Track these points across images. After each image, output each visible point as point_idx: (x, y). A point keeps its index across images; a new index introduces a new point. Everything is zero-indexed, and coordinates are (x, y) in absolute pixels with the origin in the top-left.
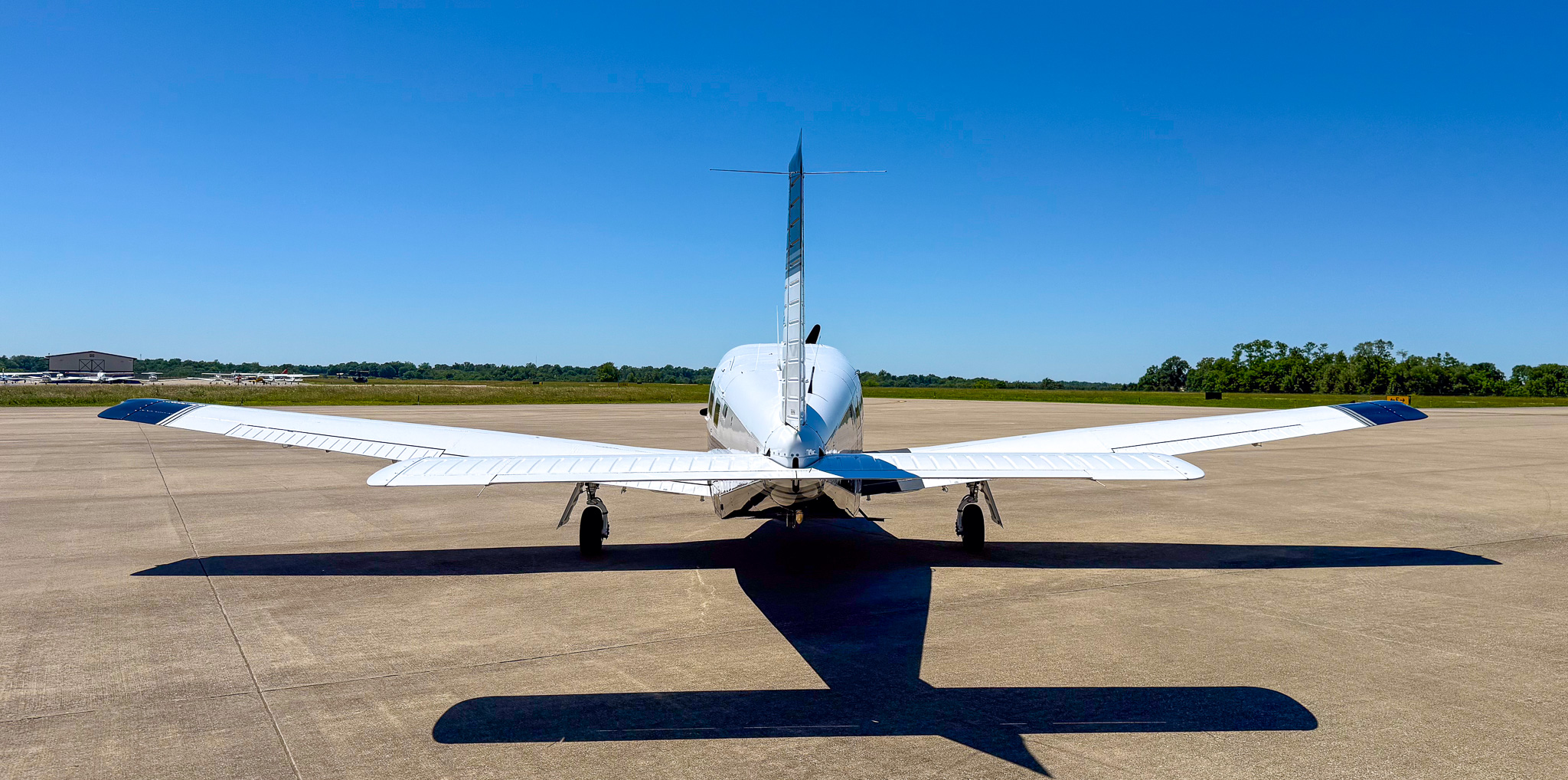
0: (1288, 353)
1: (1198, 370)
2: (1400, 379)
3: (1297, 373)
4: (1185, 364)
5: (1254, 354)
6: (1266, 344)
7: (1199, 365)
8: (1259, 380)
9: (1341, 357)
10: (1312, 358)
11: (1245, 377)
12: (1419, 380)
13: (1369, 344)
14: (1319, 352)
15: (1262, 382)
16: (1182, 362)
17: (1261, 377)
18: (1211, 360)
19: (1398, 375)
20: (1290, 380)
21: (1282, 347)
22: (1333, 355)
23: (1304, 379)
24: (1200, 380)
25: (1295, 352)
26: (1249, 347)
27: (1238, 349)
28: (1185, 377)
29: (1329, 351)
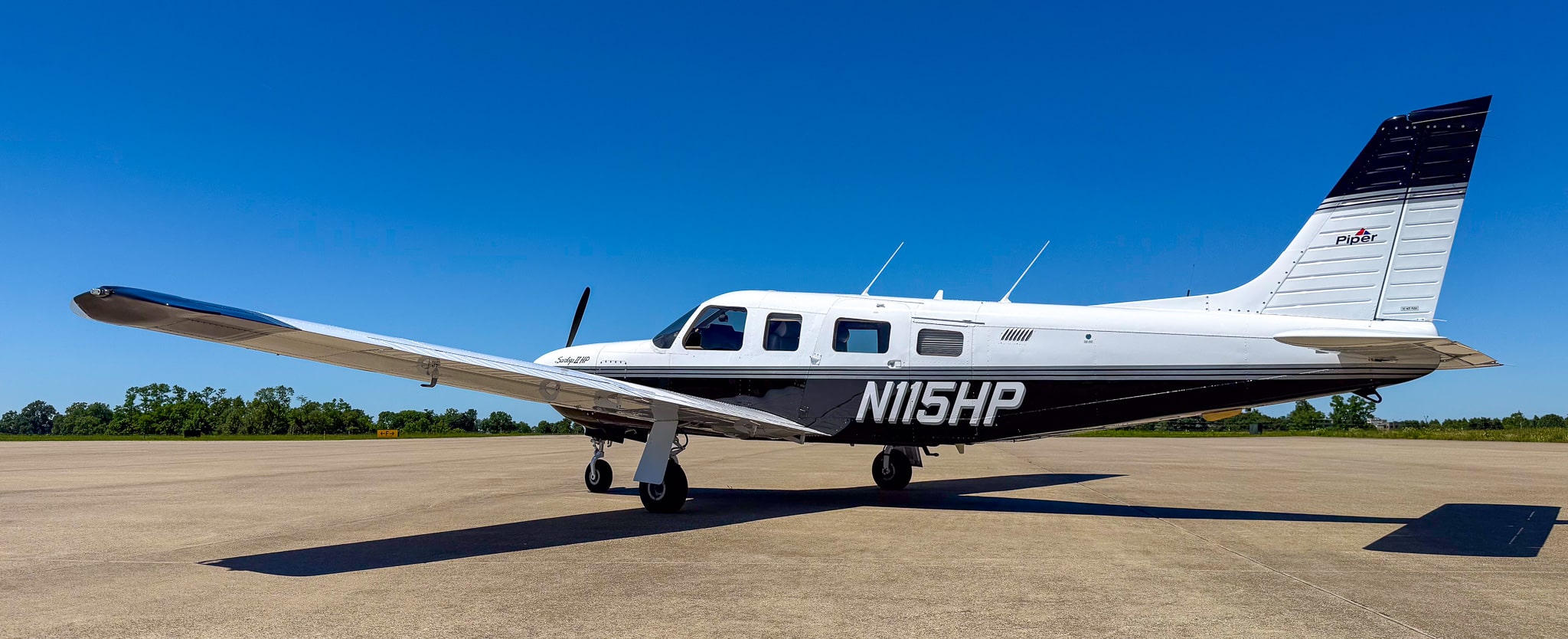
0: (186, 397)
1: (67, 416)
2: (299, 422)
3: (200, 417)
4: (51, 409)
5: (150, 398)
6: (164, 388)
7: (68, 410)
8: (154, 425)
9: (239, 402)
10: (211, 403)
11: (140, 422)
12: (315, 423)
13: (271, 390)
14: (217, 396)
15: (159, 427)
16: (47, 407)
17: (157, 422)
18: (83, 405)
19: (297, 419)
20: (191, 425)
21: (180, 391)
22: (231, 400)
23: (206, 424)
24: (72, 427)
25: (194, 396)
26: (144, 390)
27: (132, 393)
28: (51, 423)
29: (227, 396)
